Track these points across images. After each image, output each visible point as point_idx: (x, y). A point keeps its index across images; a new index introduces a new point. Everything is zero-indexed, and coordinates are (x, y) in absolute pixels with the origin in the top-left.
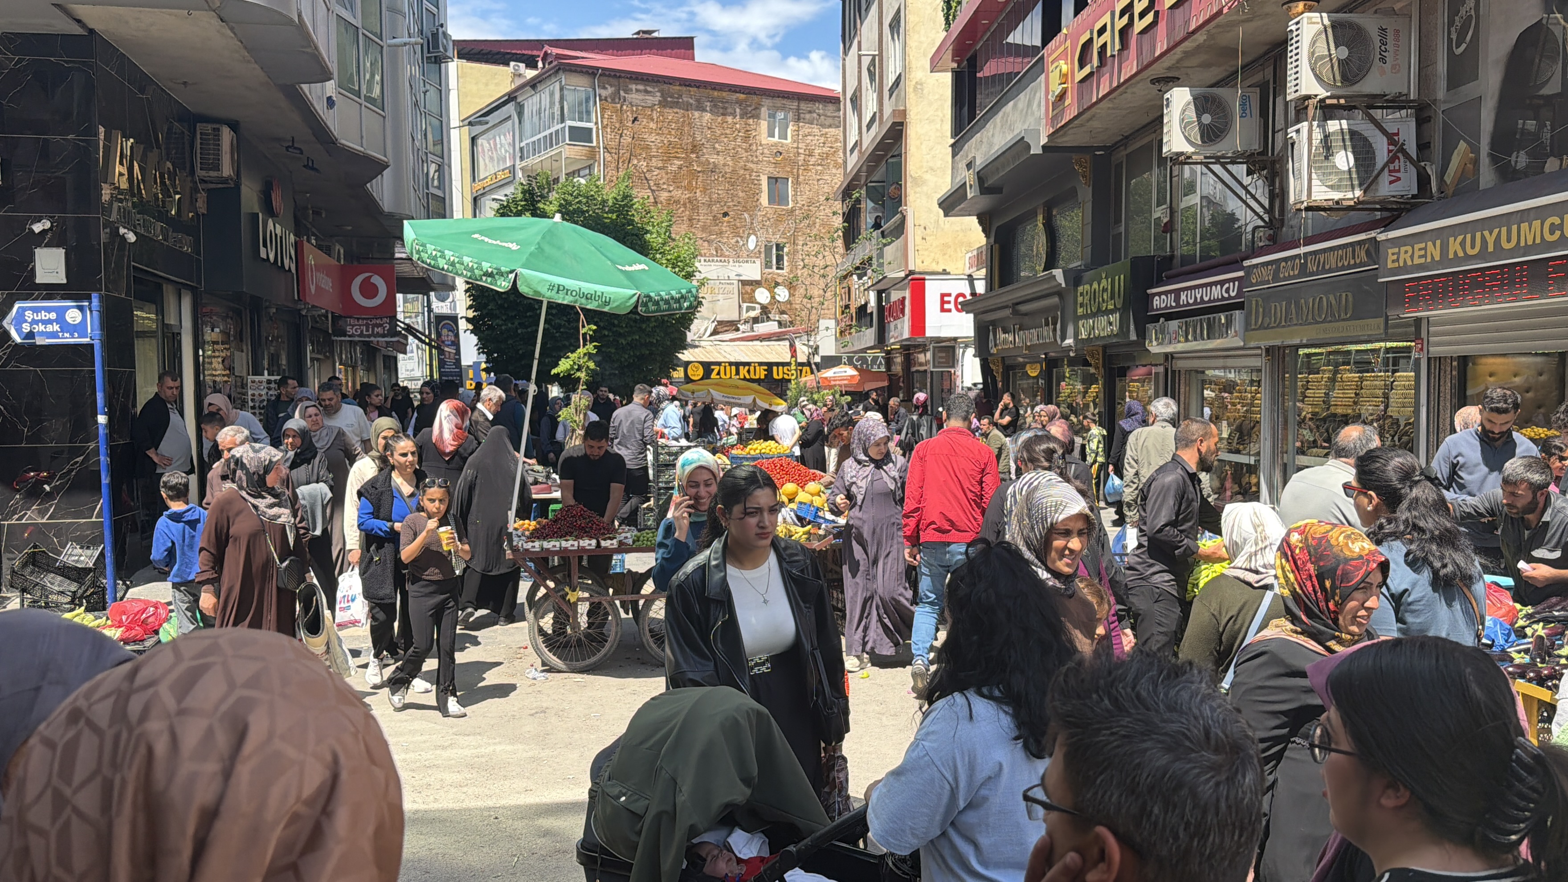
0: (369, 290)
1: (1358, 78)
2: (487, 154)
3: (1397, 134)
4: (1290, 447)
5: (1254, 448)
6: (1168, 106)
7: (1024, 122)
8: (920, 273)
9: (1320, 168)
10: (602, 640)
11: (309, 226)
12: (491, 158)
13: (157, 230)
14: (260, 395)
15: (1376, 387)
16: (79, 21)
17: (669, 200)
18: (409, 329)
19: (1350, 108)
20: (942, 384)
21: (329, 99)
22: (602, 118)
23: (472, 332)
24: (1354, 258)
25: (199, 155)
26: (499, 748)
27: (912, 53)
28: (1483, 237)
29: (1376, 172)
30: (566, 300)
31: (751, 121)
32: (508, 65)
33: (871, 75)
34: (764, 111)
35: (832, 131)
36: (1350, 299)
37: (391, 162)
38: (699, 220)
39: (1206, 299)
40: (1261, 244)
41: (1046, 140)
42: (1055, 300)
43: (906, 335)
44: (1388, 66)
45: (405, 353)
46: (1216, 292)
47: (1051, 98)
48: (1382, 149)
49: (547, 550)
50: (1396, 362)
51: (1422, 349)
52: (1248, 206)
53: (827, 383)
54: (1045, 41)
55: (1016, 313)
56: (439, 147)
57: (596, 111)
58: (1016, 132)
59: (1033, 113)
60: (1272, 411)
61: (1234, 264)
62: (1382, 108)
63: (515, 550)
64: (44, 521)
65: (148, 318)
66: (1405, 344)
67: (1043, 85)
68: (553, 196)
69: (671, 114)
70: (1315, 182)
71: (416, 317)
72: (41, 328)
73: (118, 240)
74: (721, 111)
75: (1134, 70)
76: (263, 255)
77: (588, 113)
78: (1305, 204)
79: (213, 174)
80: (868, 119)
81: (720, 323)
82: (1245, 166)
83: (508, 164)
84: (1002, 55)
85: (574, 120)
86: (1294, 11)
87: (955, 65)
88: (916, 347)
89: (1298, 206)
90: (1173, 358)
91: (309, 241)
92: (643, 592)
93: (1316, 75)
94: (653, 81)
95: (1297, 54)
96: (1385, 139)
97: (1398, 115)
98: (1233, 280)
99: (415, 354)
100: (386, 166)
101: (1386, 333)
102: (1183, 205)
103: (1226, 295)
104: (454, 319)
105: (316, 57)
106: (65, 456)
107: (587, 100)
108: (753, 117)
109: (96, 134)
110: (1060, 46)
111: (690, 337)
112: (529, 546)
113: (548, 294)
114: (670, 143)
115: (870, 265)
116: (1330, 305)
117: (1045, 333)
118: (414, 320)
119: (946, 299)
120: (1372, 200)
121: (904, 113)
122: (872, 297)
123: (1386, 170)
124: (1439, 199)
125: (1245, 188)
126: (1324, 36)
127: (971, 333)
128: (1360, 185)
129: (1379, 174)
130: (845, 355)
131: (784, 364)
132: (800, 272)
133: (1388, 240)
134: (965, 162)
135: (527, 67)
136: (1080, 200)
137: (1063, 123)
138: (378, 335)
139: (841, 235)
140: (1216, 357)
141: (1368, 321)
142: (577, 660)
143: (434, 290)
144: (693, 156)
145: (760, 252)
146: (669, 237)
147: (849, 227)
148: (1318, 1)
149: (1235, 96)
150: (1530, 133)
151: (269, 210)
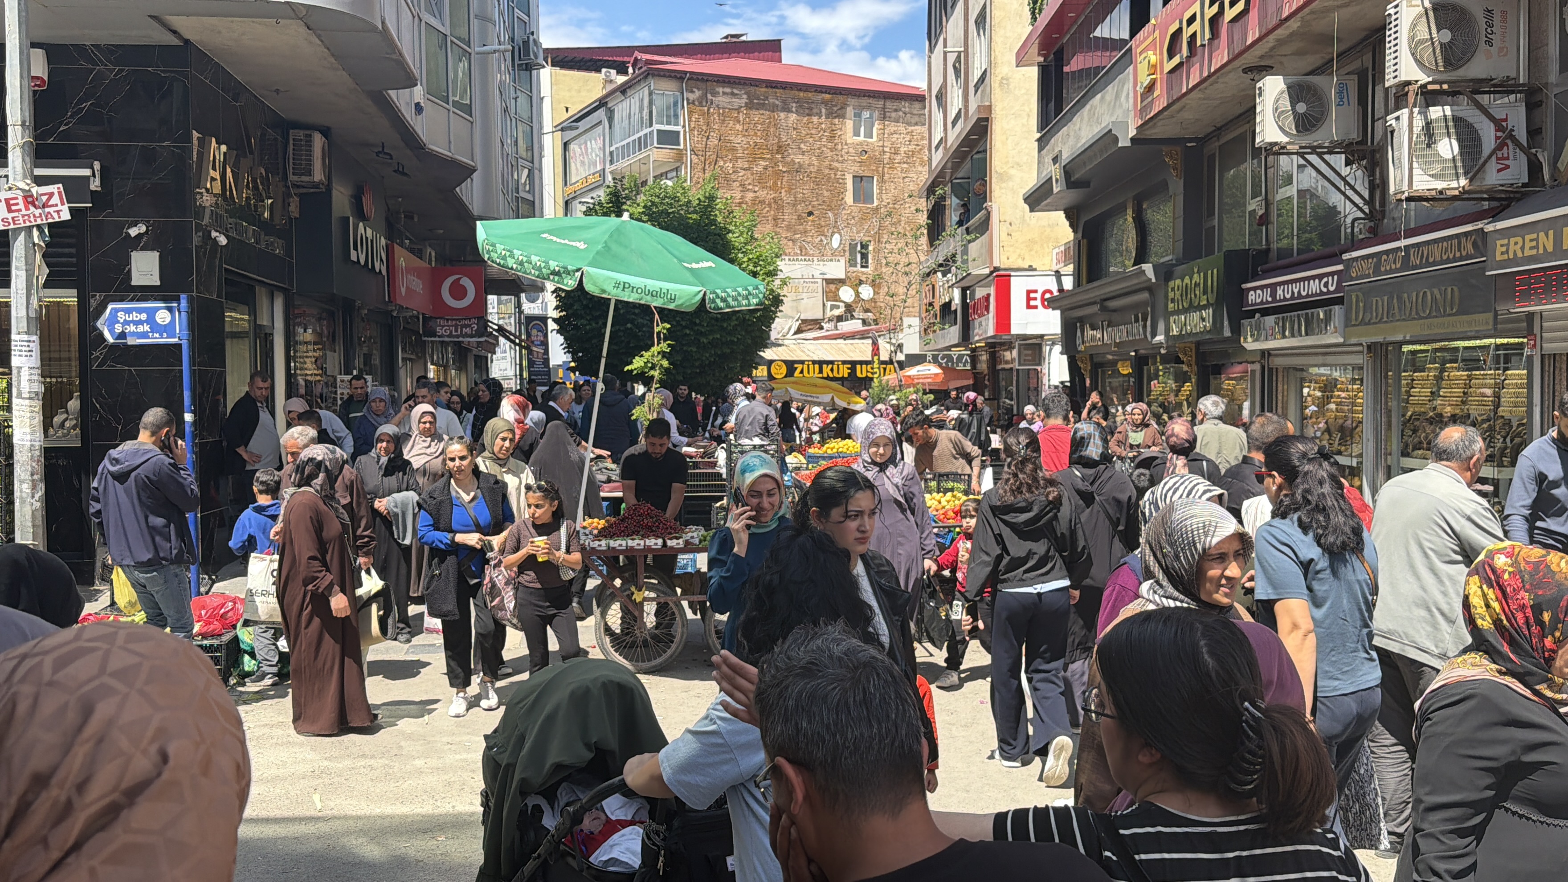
0: (458, 292)
1: (1462, 62)
2: (579, 159)
3: (1506, 120)
4: (1394, 448)
5: (1356, 450)
6: (1260, 95)
7: (1112, 115)
8: (1005, 270)
9: (1424, 156)
10: (667, 640)
11: (402, 229)
12: (583, 163)
13: (249, 233)
15: (1485, 386)
16: (175, 32)
17: (754, 200)
18: (501, 330)
19: (1453, 94)
20: (1029, 383)
21: (417, 105)
22: (690, 121)
23: (558, 332)
24: (1459, 250)
25: (291, 161)
27: (998, 47)
29: (1482, 160)
30: (632, 298)
31: (836, 121)
32: (599, 71)
33: (957, 71)
34: (850, 111)
35: (918, 129)
36: (1456, 293)
37: (480, 167)
38: (784, 220)
39: (1304, 294)
40: (1361, 237)
41: (1135, 132)
42: (1145, 295)
43: (991, 332)
44: (1494, 49)
45: (495, 353)
46: (1314, 286)
47: (1140, 90)
48: (1488, 136)
49: (614, 548)
50: (1507, 359)
51: (1534, 346)
52: (1347, 197)
53: (910, 382)
54: (1133, 33)
55: (1104, 309)
56: (530, 154)
57: (684, 114)
58: (1103, 125)
59: (1121, 106)
60: (1375, 410)
61: (1333, 257)
62: (1489, 92)
65: (243, 319)
66: (1517, 340)
67: (1131, 77)
68: (641, 199)
69: (757, 116)
70: (1416, 171)
71: (509, 318)
72: (133, 328)
73: (210, 243)
74: (807, 111)
75: (1225, 59)
76: (354, 257)
77: (676, 116)
78: (1406, 194)
79: (305, 179)
80: (953, 116)
81: (804, 321)
82: (1343, 156)
83: (599, 168)
84: (1089, 49)
85: (662, 123)
87: (1041, 59)
88: (1002, 344)
89: (1398, 197)
90: (1269, 354)
91: (401, 245)
93: (1417, 61)
94: (740, 84)
95: (1396, 39)
96: (1492, 125)
97: (1506, 100)
98: (1332, 274)
99: (508, 354)
100: (476, 171)
101: (1496, 329)
102: (1278, 197)
103: (1325, 290)
104: (544, 319)
105: (401, 63)
107: (675, 104)
108: (838, 117)
109: (189, 139)
110: (1148, 37)
111: (774, 335)
112: (595, 544)
113: (614, 291)
114: (756, 144)
115: (954, 262)
116: (1434, 299)
117: (1135, 330)
118: (507, 321)
119: (1032, 295)
120: (1478, 189)
121: (989, 108)
122: (957, 294)
123: (1494, 158)
124: (1552, 187)
125: (1343, 179)
126: (1424, 19)
127: (1058, 330)
128: (1466, 174)
129: (1486, 162)
130: (929, 353)
131: (867, 363)
132: (884, 270)
133: (1496, 231)
134: (1051, 156)
135: (618, 73)
136: (1171, 193)
137: (1152, 114)
138: (467, 335)
139: (925, 232)
140: (1316, 354)
141: (1476, 317)
142: (643, 661)
143: (523, 291)
144: (778, 156)
145: (844, 251)
146: (752, 237)
147: (933, 223)
149: (1331, 84)
151: (360, 213)
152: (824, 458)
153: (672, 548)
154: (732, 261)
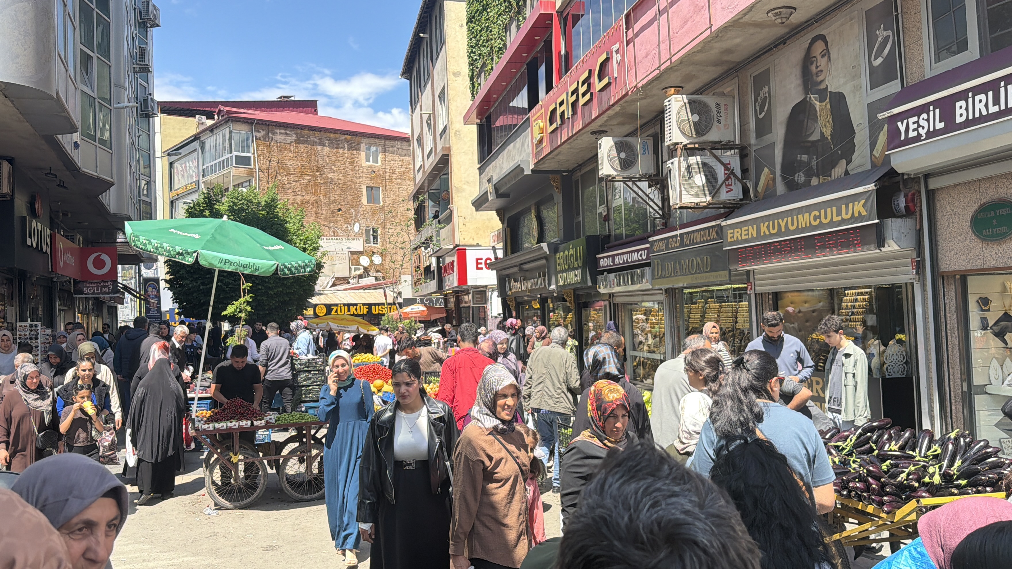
0: (99, 264)
1: (705, 133)
2: (181, 173)
3: (729, 164)
5: (662, 350)
6: (600, 148)
7: (520, 156)
8: (463, 246)
9: (687, 184)
10: (252, 487)
11: (60, 223)
12: (183, 176)
14: (25, 335)
15: (728, 312)
17: (302, 201)
18: (126, 288)
19: (703, 149)
20: (479, 315)
21: (76, 143)
22: (257, 150)
23: (169, 289)
24: (709, 236)
26: (186, 559)
27: (453, 113)
28: (779, 223)
29: (718, 186)
30: (231, 269)
31: (355, 152)
32: (195, 117)
33: (429, 125)
34: (363, 146)
35: (407, 158)
36: (709, 260)
37: (116, 182)
38: (322, 214)
39: (630, 260)
40: (658, 228)
41: (533, 166)
42: (544, 261)
43: (455, 284)
44: (722, 125)
45: (123, 304)
46: (635, 256)
47: (535, 142)
48: (721, 173)
49: (218, 428)
50: (741, 296)
51: (751, 289)
52: (651, 206)
53: (406, 316)
54: (531, 107)
55: (521, 270)
56: (148, 170)
57: (253, 146)
58: (516, 161)
59: (525, 151)
60: (671, 327)
61: (643, 240)
62: (721, 149)
63: (197, 430)
66: (743, 286)
67: (530, 134)
68: (225, 200)
69: (302, 148)
70: (683, 192)
71: (131, 280)
74: (335, 146)
75: (581, 127)
76: (29, 243)
77: (248, 146)
78: (679, 205)
80: (428, 152)
81: (337, 279)
82: (647, 183)
83: (195, 179)
84: (505, 114)
85: (239, 151)
86: (669, 93)
87: (478, 121)
88: (462, 291)
89: (675, 207)
90: (613, 296)
91: (59, 233)
92: (282, 454)
93: (681, 131)
94: (291, 127)
95: (670, 119)
96: (722, 168)
97: (729, 153)
98: (644, 249)
99: (129, 304)
100: (112, 184)
101: (730, 280)
102: (614, 205)
103: (640, 258)
104: (157, 281)
105: (68, 119)
107: (247, 139)
108: (356, 149)
110: (538, 112)
111: (317, 288)
112: (205, 427)
113: (219, 265)
114: (302, 165)
115: (432, 241)
116: (698, 264)
117: (539, 282)
118: (129, 282)
119: (479, 261)
120: (717, 202)
121: (449, 149)
122: (434, 261)
123: (724, 185)
124: (755, 201)
125: (648, 196)
126: (684, 108)
127: (495, 283)
128: (710, 194)
129: (720, 187)
130: (418, 298)
131: (379, 304)
132: (388, 245)
133: (727, 225)
134: (487, 178)
135: (207, 118)
136: (555, 202)
137: (542, 156)
138: (105, 293)
139: (413, 222)
140: (638, 295)
141: (720, 273)
142: (238, 501)
143: (142, 262)
144: (318, 174)
145: (362, 233)
146: (301, 226)
147: (418, 217)
148: (682, 88)
149: (638, 142)
150: (804, 162)
151: (33, 213)
153: (257, 426)
154: (290, 242)
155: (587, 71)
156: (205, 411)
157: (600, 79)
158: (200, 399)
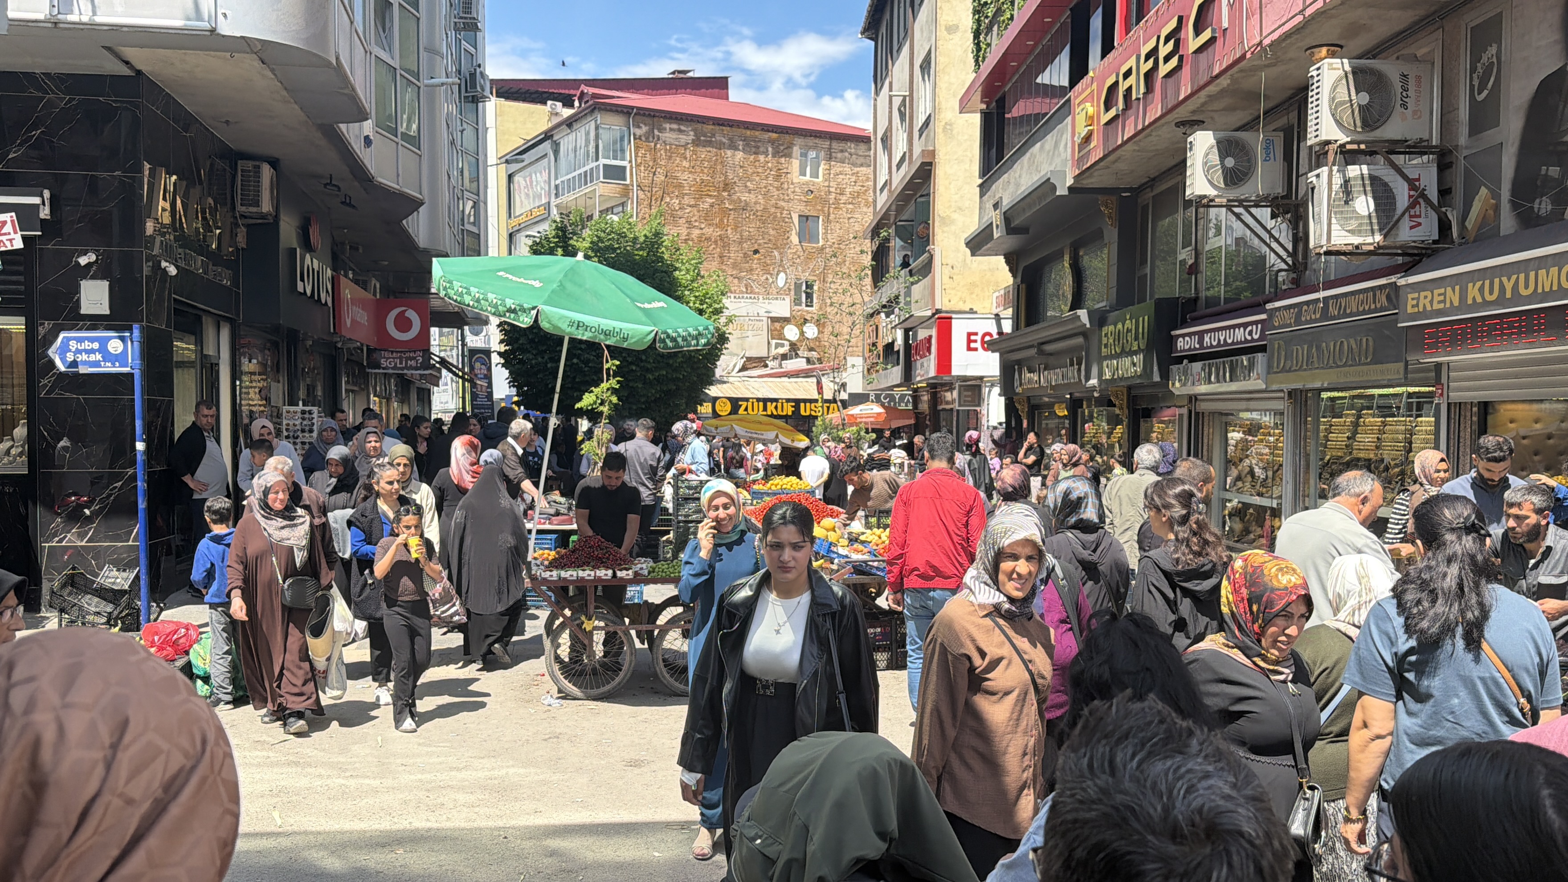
0: (403, 324)
1: (1378, 124)
2: (524, 191)
3: (1418, 180)
4: (1312, 490)
5: (1276, 492)
6: (1191, 149)
7: (1051, 164)
8: (947, 312)
9: (1342, 212)
10: (615, 668)
11: (346, 261)
12: (527, 195)
13: (198, 264)
14: (295, 425)
15: (1397, 432)
16: (127, 63)
17: (700, 237)
18: (444, 362)
19: (1372, 153)
21: (367, 138)
22: (636, 156)
23: (503, 365)
24: (1374, 302)
25: (239, 191)
26: (512, 771)
27: (942, 93)
28: (1501, 284)
29: (1396, 217)
30: (586, 336)
31: (783, 160)
32: (545, 103)
33: (902, 115)
34: (796, 151)
35: (864, 170)
36: (1371, 343)
37: (426, 200)
38: (729, 258)
39: (1229, 341)
40: (1284, 287)
41: (1072, 181)
42: (1080, 340)
43: (932, 373)
44: (1409, 112)
45: (438, 386)
46: (1240, 334)
47: (1078, 140)
48: (1402, 195)
49: (565, 579)
50: (1420, 406)
51: (1442, 395)
52: (1272, 249)
53: (852, 421)
54: (1074, 82)
55: (1041, 352)
56: (475, 185)
57: (630, 150)
58: (1042, 173)
59: (1060, 155)
60: (1294, 454)
61: (1256, 307)
62: (1406, 153)
63: (533, 578)
64: (83, 544)
65: (188, 349)
66: (1427, 389)
67: (1070, 127)
68: (586, 233)
69: (703, 153)
70: (1334, 227)
71: (451, 350)
72: (84, 357)
73: (159, 272)
74: (754, 150)
75: (1159, 113)
76: (300, 288)
77: (623, 151)
78: (1325, 249)
79: (253, 209)
80: (898, 159)
81: (749, 359)
82: (1269, 209)
83: (544, 201)
84: (1030, 95)
85: (609, 158)
86: (1317, 57)
87: (984, 106)
88: (943, 385)
89: (1317, 251)
90: (1196, 399)
91: (346, 276)
92: (659, 622)
93: (1337, 121)
94: (687, 120)
95: (1317, 100)
96: (1406, 186)
97: (1419, 160)
98: (1256, 323)
99: (449, 387)
100: (423, 204)
101: (1406, 378)
102: (1207, 248)
103: (1249, 338)
104: (487, 353)
105: (353, 98)
106: (105, 481)
107: (622, 139)
108: (785, 156)
109: (140, 171)
110: (1086, 89)
111: (718, 372)
112: (547, 575)
113: (569, 330)
114: (702, 181)
115: (898, 303)
116: (1350, 349)
117: (1070, 374)
118: (449, 353)
119: (973, 338)
120: (1393, 244)
121: (933, 153)
122: (899, 335)
123: (1407, 215)
124: (1460, 244)
125: (1269, 232)
126: (1344, 81)
127: (997, 372)
128: (1380, 230)
129: (1399, 219)
130: (872, 393)
131: (811, 401)
132: (829, 309)
133: (1407, 285)
134: (992, 202)
135: (564, 106)
136: (1106, 241)
137: (1089, 164)
138: (411, 368)
139: (870, 273)
140: (1238, 400)
141: (1388, 366)
142: (592, 688)
143: (467, 324)
144: (725, 194)
145: (790, 290)
146: (698, 274)
147: (877, 265)
148: (1341, 47)
149: (1257, 140)
150: (1553, 179)
151: (308, 246)
152: (768, 494)
153: (622, 579)
154: (679, 299)
155: (1176, 19)
156: (546, 551)
157: (1198, 32)
158: (539, 532)
